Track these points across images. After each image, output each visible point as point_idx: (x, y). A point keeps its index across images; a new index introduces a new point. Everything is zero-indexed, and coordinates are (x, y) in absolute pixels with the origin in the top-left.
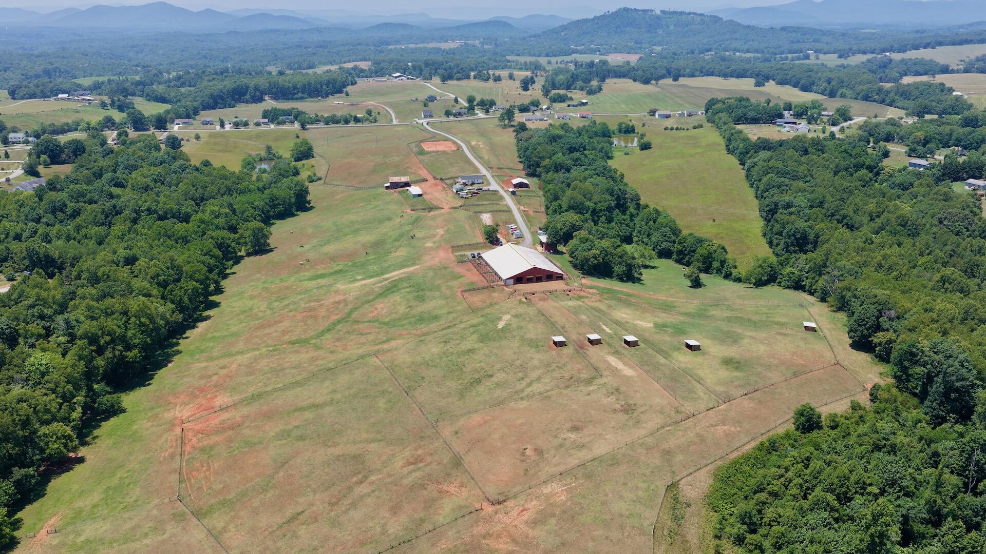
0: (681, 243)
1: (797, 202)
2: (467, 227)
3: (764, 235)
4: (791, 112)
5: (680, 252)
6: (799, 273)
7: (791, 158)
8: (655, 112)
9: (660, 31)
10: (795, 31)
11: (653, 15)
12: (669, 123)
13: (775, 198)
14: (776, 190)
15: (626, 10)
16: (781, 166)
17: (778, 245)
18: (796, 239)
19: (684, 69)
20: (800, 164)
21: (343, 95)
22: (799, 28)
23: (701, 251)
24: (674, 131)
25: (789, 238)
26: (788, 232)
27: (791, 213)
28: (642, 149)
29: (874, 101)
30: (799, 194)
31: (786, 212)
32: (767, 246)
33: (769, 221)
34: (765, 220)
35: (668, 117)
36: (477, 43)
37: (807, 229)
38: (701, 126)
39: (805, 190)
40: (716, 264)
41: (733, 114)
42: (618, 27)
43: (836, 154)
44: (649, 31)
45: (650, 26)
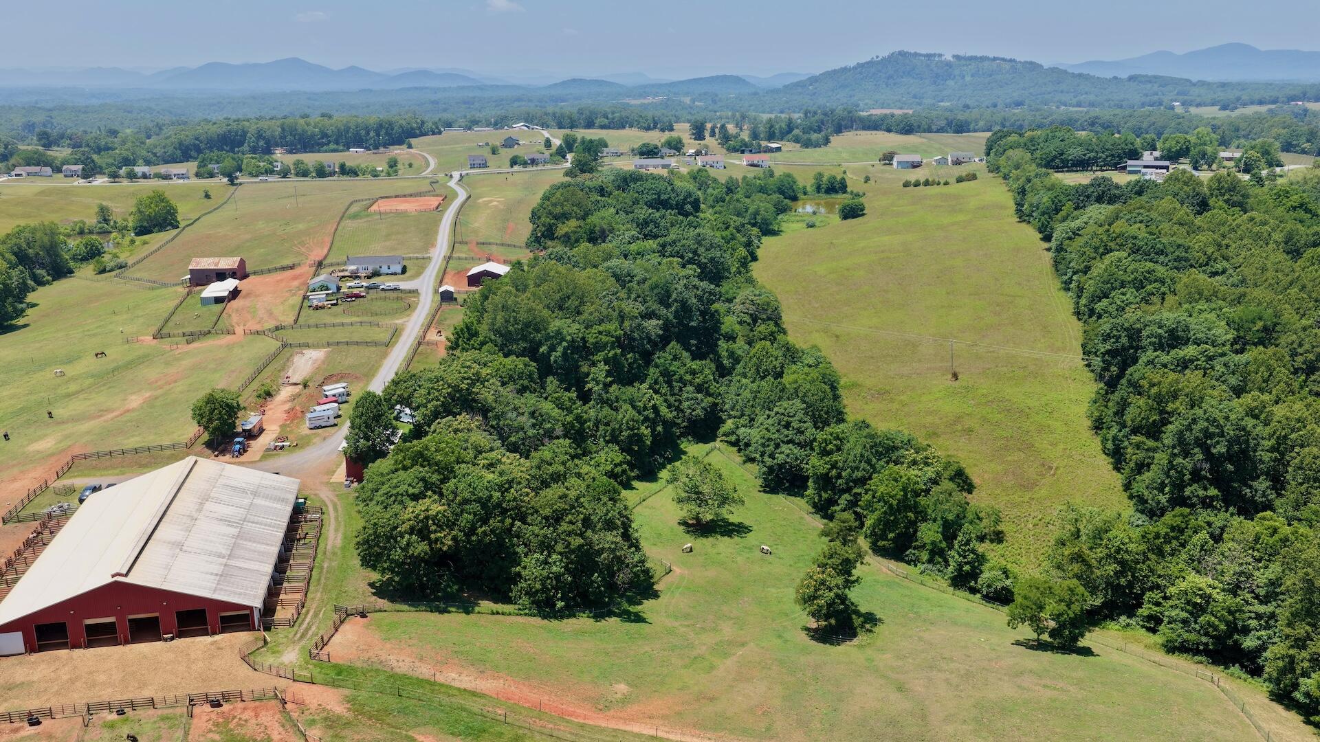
0: (829, 453)
1: (1197, 326)
3: (1098, 426)
4: (1157, 154)
5: (825, 481)
6: (1230, 601)
7: (1168, 215)
8: (892, 159)
9: (951, 83)
10: (1150, 82)
11: (941, 62)
12: (913, 176)
13: (1131, 316)
14: (1131, 294)
15: (903, 54)
16: (1143, 234)
17: (1141, 467)
18: (1209, 456)
19: (976, 121)
20: (1193, 230)
21: (404, 146)
22: (1156, 77)
23: (884, 484)
24: (921, 187)
25: (1186, 454)
26: (1181, 434)
27: (1184, 365)
28: (845, 217)
29: (1303, 152)
30: (1202, 305)
31: (1165, 358)
32: (1105, 463)
33: (1112, 385)
34: (1100, 378)
35: (915, 165)
36: (687, 100)
37: (1249, 422)
38: (973, 177)
39: (1215, 294)
40: (929, 533)
41: (1038, 154)
42: (890, 77)
43: (1280, 211)
44: (935, 83)
45: (937, 76)
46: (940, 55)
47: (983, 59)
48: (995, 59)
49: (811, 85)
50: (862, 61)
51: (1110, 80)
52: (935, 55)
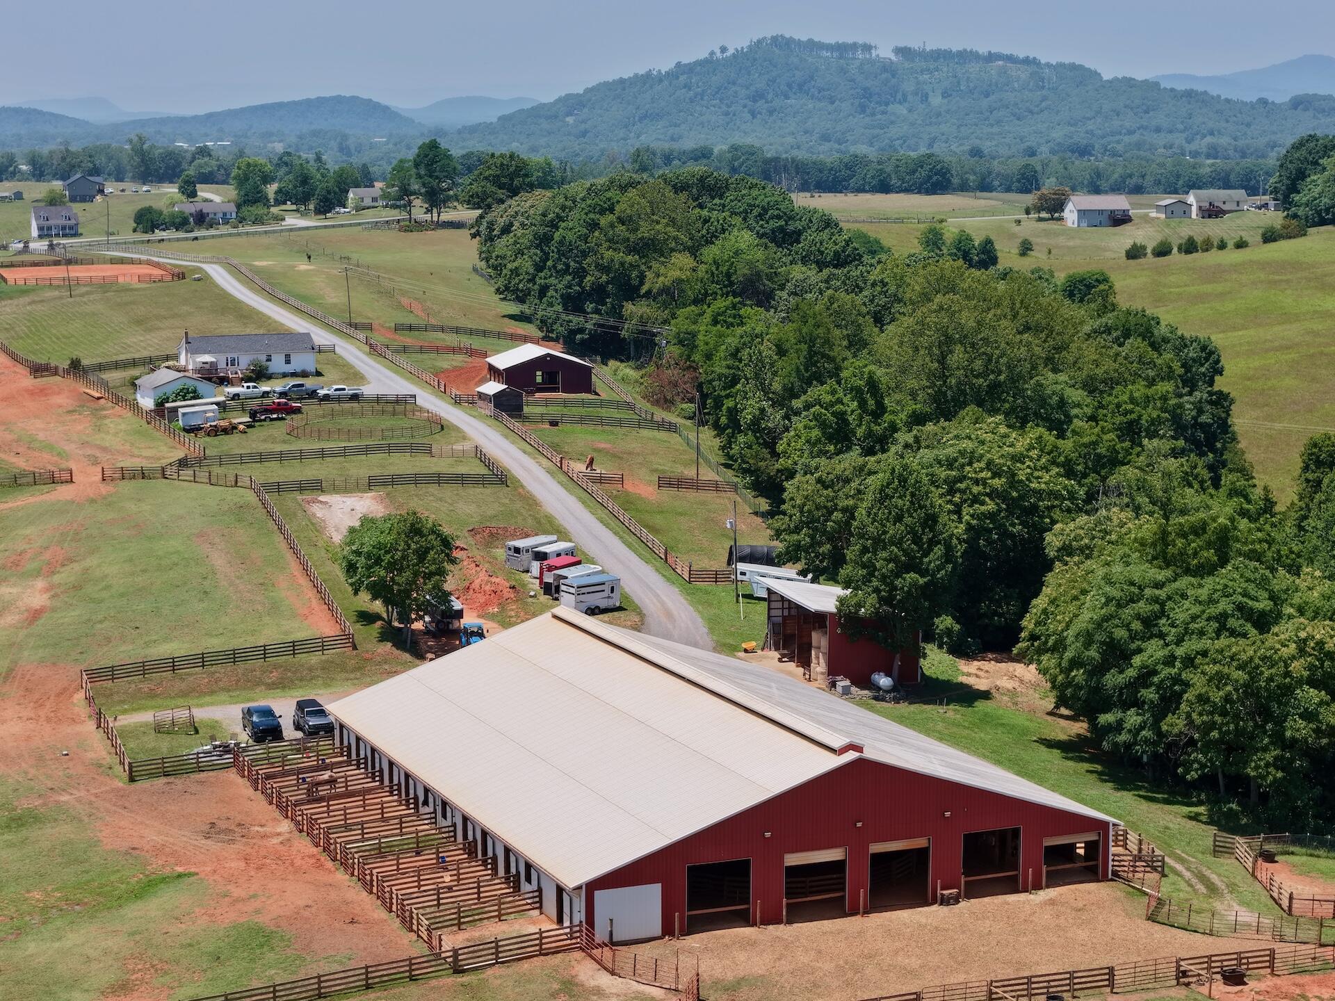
2: (219, 560)
9: (899, 110)
11: (872, 62)
15: (781, 43)
35: (1118, 219)
42: (759, 96)
44: (863, 109)
45: (867, 94)
46: (867, 48)
47: (965, 56)
48: (991, 57)
49: (569, 114)
50: (686, 60)
51: (1252, 106)
52: (854, 46)
